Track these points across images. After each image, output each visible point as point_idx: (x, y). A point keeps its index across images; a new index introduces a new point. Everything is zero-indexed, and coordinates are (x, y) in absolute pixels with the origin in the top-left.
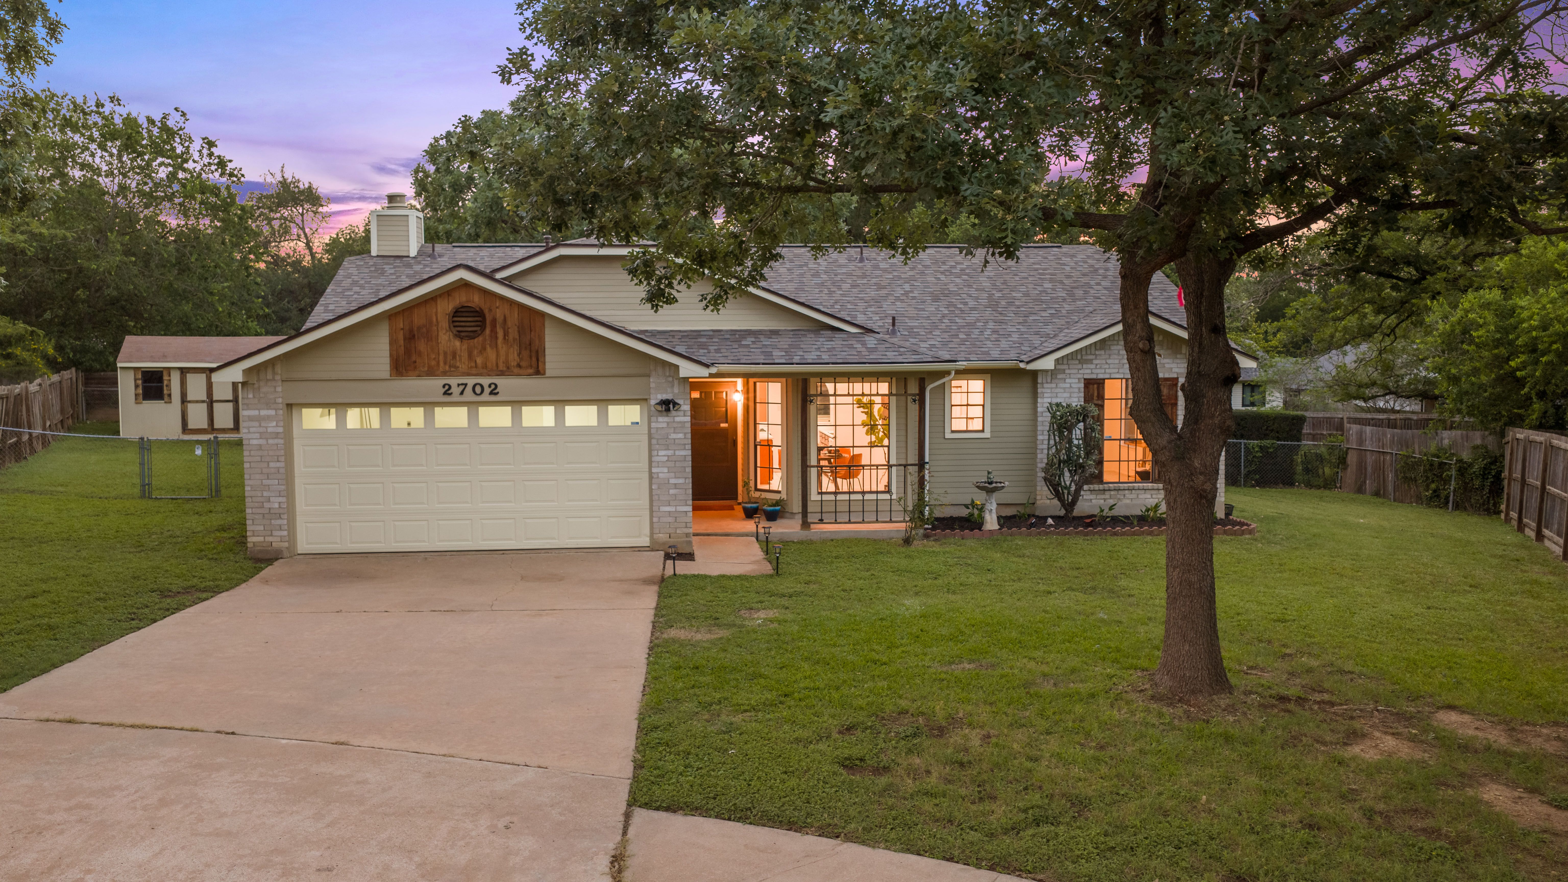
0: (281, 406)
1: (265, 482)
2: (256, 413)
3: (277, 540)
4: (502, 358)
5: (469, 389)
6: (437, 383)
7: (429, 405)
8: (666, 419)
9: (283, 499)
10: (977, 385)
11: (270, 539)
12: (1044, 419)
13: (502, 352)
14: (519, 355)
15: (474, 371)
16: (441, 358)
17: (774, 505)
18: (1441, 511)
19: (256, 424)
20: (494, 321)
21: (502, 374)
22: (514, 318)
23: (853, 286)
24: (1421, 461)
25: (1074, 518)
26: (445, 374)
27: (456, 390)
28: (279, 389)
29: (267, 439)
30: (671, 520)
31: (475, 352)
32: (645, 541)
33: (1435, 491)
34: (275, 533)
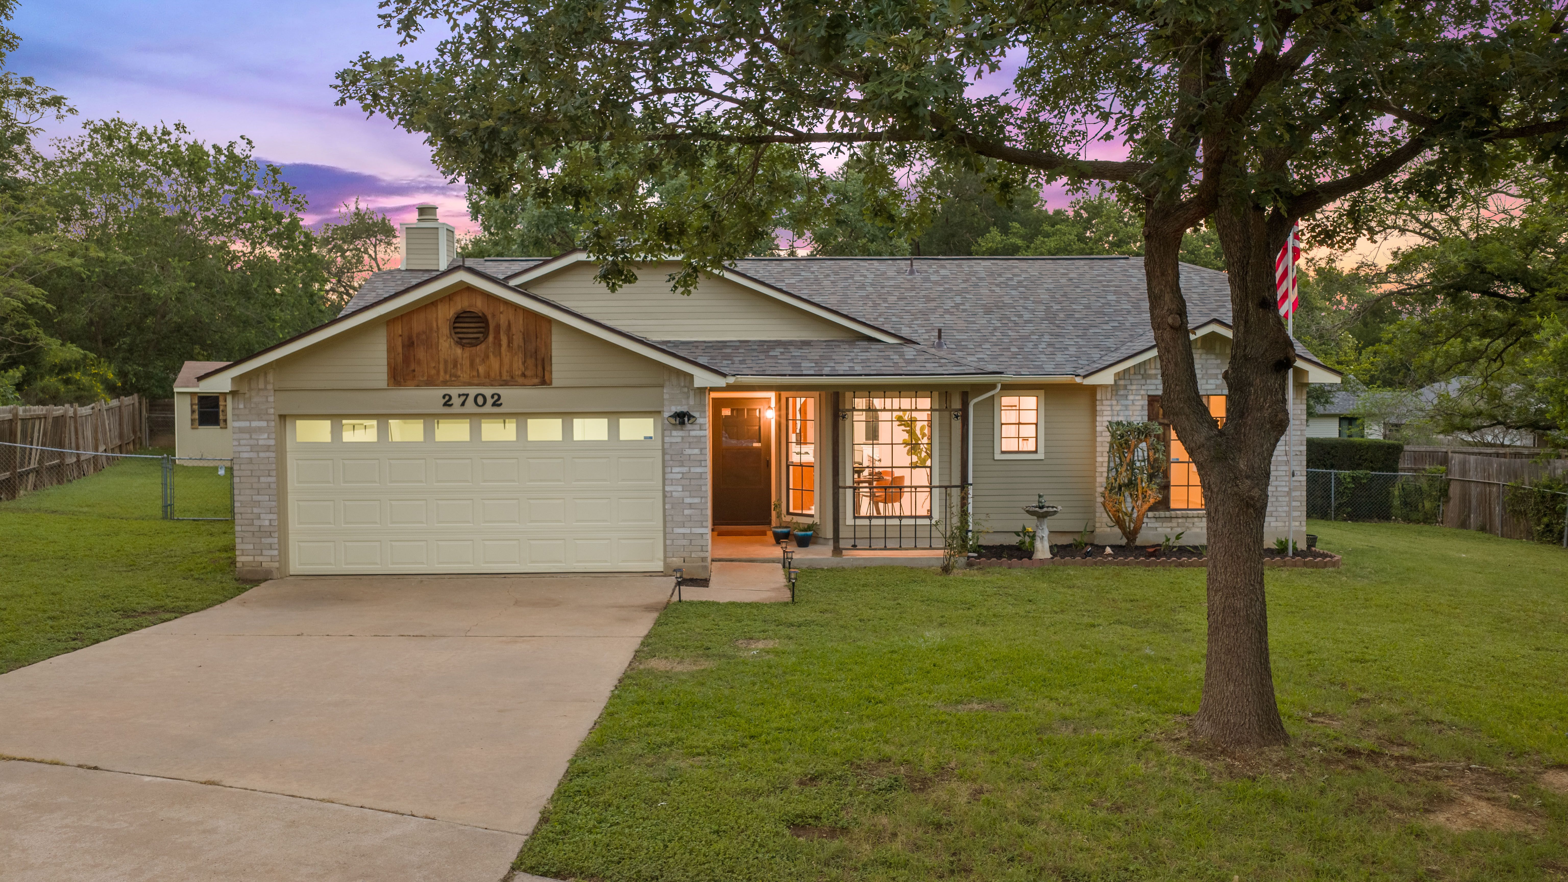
0: (273, 417)
1: (256, 498)
2: (246, 424)
3: (267, 560)
4: (506, 368)
5: (471, 399)
6: (436, 394)
7: (429, 417)
8: (680, 433)
9: (274, 517)
10: (1030, 402)
11: (260, 559)
12: (1104, 439)
13: (506, 360)
14: (524, 363)
15: (476, 381)
16: (442, 366)
17: (805, 530)
18: (1555, 547)
19: (247, 436)
20: (498, 327)
21: (505, 384)
22: (518, 325)
23: (900, 299)
24: (1531, 492)
25: (1137, 548)
26: (445, 383)
27: (457, 401)
28: (271, 399)
29: (258, 452)
30: (685, 542)
31: (478, 360)
32: (659, 566)
33: (1547, 526)
34: (265, 552)
